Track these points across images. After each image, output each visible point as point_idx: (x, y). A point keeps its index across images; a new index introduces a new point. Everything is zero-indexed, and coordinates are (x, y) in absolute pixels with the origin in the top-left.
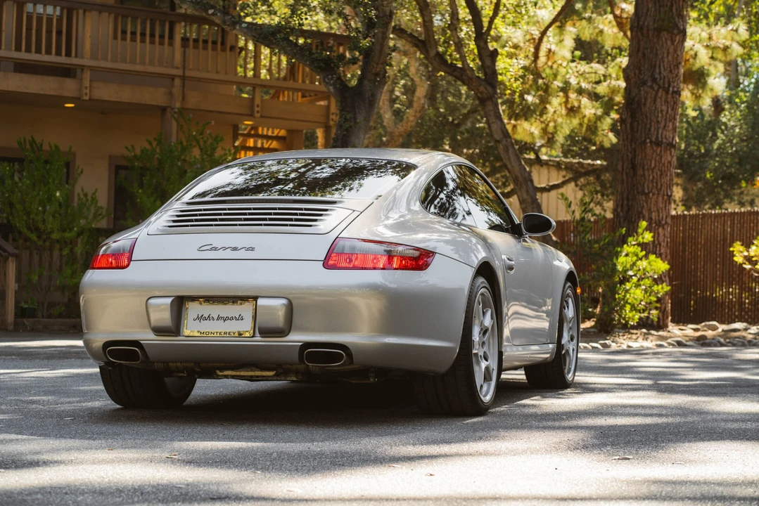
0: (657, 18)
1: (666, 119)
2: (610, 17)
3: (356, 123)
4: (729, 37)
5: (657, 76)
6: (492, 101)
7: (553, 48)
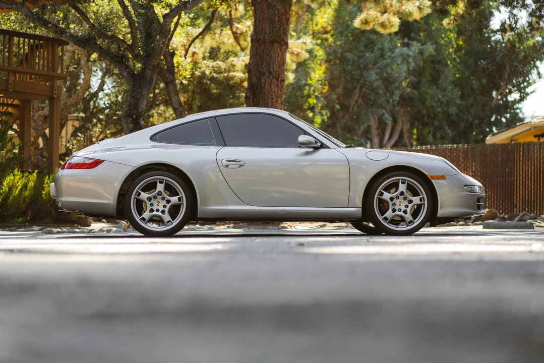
0: (271, 34)
1: (277, 96)
2: (230, 32)
3: (142, 95)
4: (300, 47)
5: (272, 70)
6: (173, 84)
7: (197, 51)
